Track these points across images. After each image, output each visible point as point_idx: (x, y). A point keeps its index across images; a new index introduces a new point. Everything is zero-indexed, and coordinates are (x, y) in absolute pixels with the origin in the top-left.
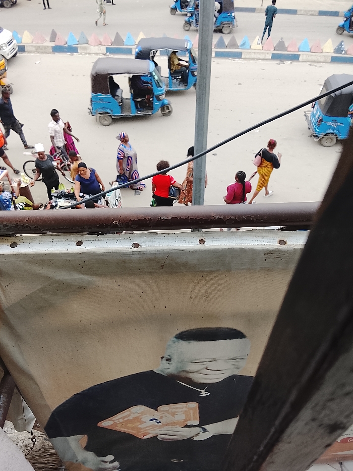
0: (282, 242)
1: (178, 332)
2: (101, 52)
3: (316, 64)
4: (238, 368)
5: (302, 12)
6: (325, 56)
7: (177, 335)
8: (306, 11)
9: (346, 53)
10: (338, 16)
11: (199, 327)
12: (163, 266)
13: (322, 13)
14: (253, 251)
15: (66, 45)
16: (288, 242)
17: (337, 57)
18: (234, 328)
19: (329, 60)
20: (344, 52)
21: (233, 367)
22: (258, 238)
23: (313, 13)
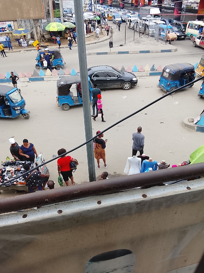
0: (144, 196)
1: (91, 258)
2: (26, 81)
3: (142, 77)
4: (130, 271)
5: (131, 52)
6: (146, 73)
7: (90, 260)
8: (133, 52)
9: (156, 70)
10: (149, 53)
11: (104, 252)
12: (77, 222)
13: (141, 52)
14: (129, 204)
15: (6, 79)
16: (147, 195)
17: (152, 73)
18: (125, 248)
19: (149, 74)
20: (155, 70)
21: (126, 271)
22: (130, 195)
23: (137, 52)
